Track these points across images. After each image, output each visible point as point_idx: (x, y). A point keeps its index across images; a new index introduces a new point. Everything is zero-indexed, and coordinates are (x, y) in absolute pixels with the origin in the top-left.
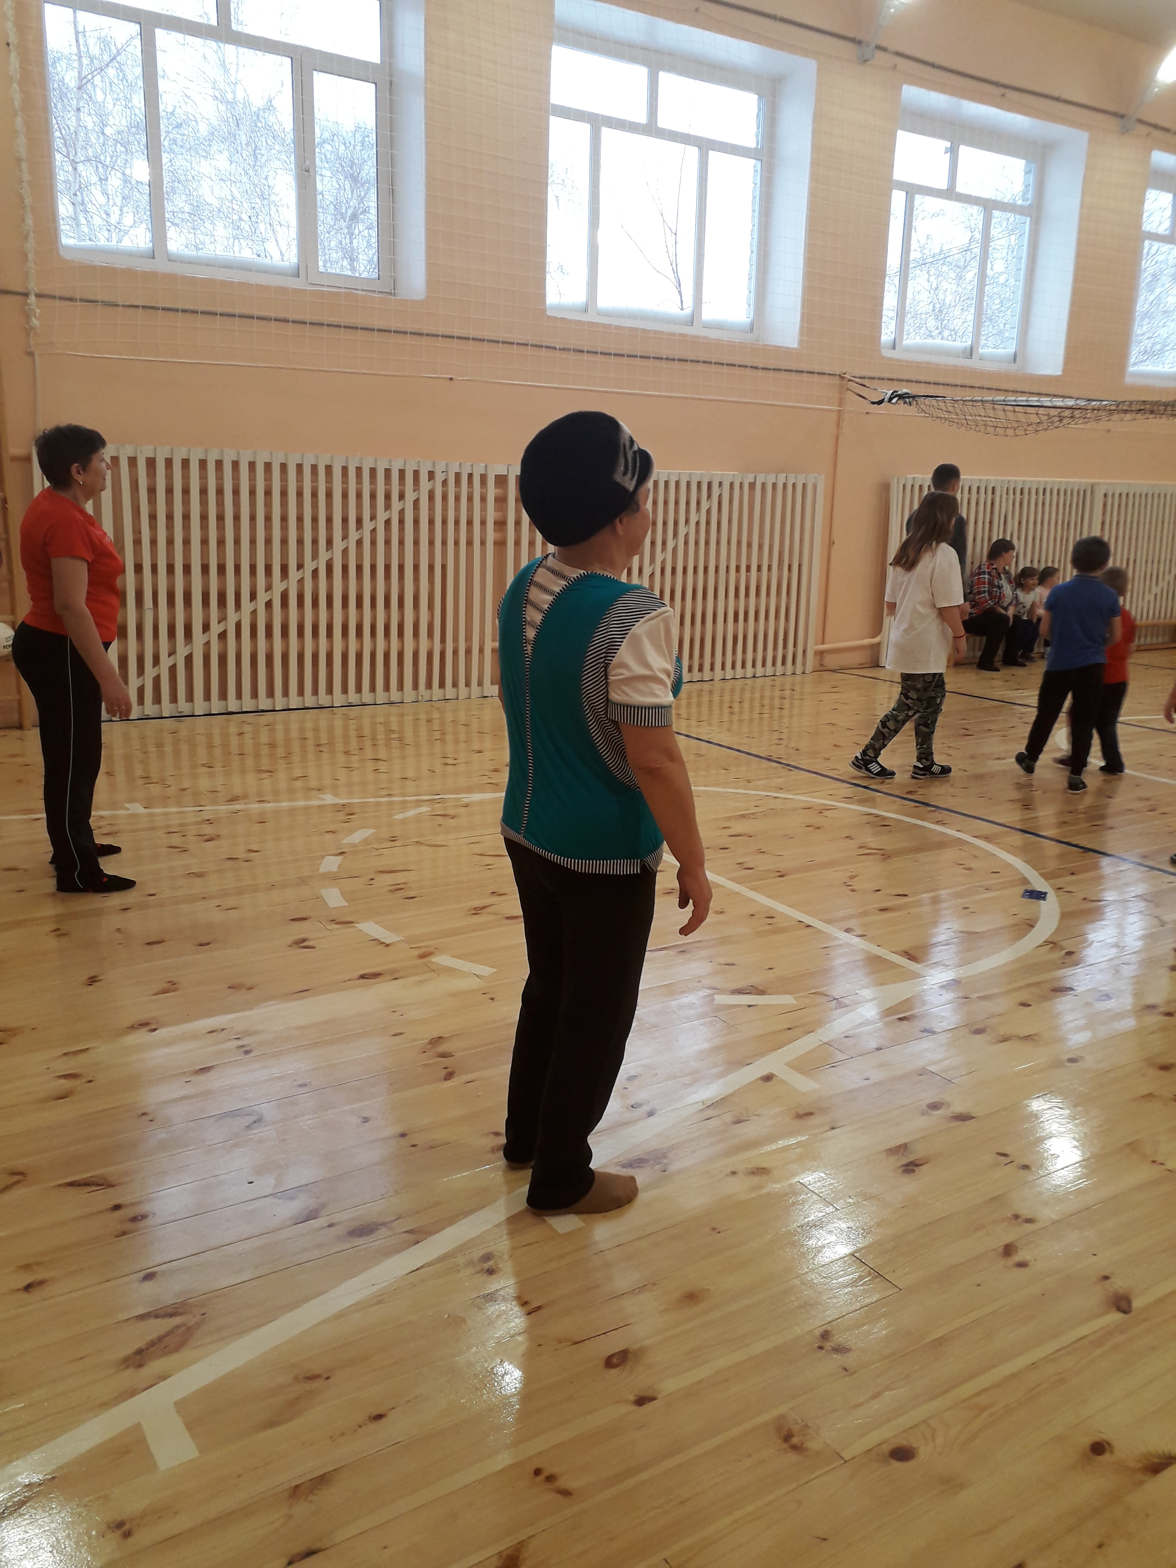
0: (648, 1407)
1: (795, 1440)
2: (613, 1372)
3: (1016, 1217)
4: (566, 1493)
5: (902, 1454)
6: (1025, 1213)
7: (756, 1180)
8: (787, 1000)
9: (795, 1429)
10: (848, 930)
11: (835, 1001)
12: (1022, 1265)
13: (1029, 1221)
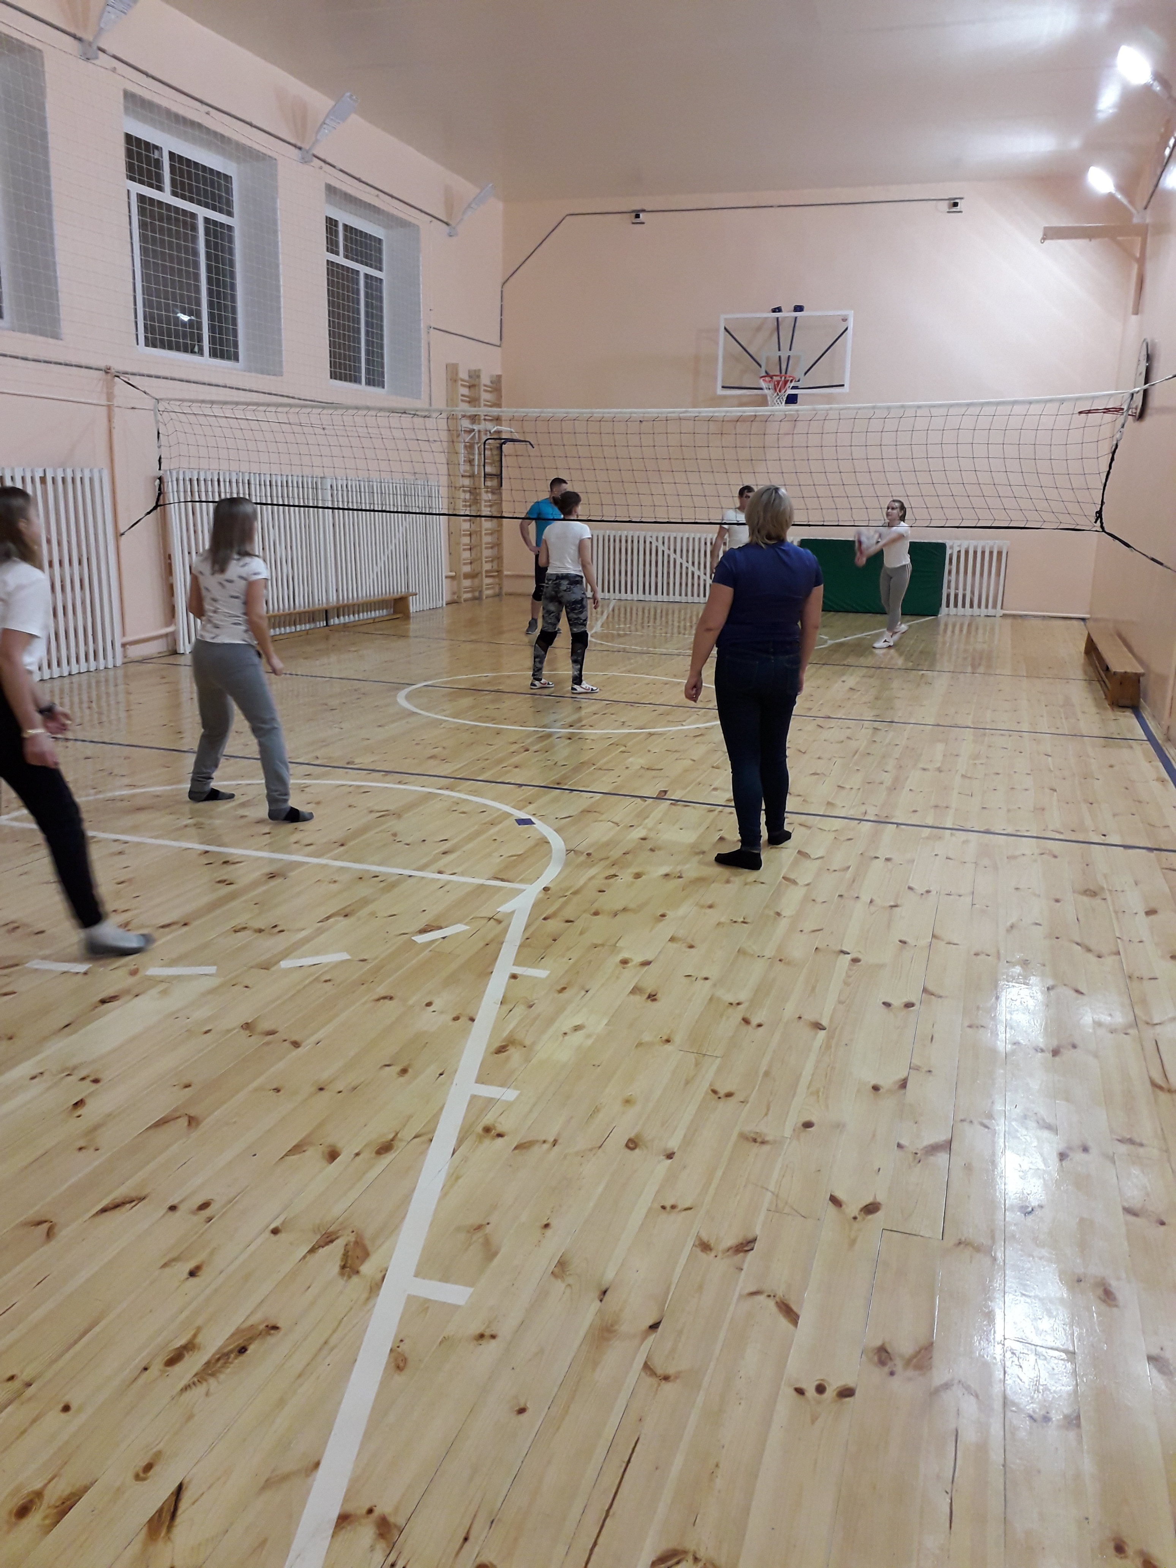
0: (675, 1157)
1: (759, 1140)
2: (637, 1151)
3: (731, 1004)
4: (690, 1209)
5: (808, 1125)
6: (735, 1002)
7: (580, 1033)
8: (460, 928)
9: (753, 1135)
10: (440, 872)
11: (492, 920)
12: (760, 1025)
13: (738, 1004)
